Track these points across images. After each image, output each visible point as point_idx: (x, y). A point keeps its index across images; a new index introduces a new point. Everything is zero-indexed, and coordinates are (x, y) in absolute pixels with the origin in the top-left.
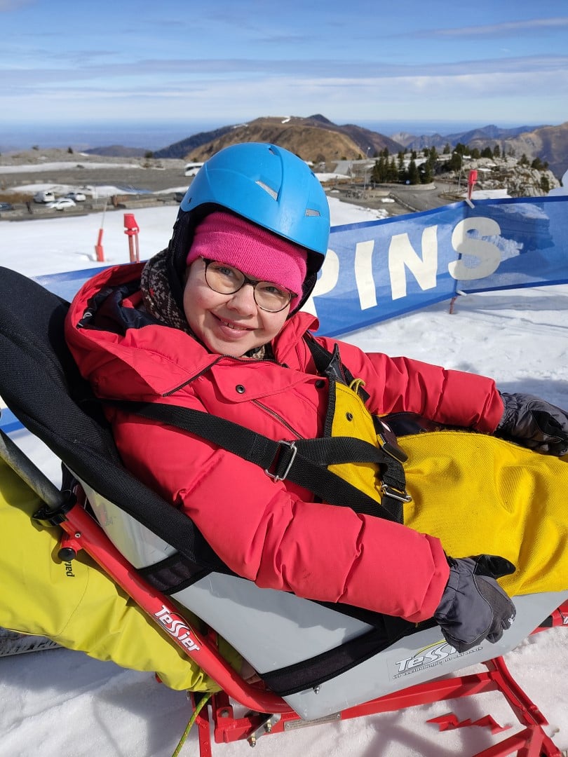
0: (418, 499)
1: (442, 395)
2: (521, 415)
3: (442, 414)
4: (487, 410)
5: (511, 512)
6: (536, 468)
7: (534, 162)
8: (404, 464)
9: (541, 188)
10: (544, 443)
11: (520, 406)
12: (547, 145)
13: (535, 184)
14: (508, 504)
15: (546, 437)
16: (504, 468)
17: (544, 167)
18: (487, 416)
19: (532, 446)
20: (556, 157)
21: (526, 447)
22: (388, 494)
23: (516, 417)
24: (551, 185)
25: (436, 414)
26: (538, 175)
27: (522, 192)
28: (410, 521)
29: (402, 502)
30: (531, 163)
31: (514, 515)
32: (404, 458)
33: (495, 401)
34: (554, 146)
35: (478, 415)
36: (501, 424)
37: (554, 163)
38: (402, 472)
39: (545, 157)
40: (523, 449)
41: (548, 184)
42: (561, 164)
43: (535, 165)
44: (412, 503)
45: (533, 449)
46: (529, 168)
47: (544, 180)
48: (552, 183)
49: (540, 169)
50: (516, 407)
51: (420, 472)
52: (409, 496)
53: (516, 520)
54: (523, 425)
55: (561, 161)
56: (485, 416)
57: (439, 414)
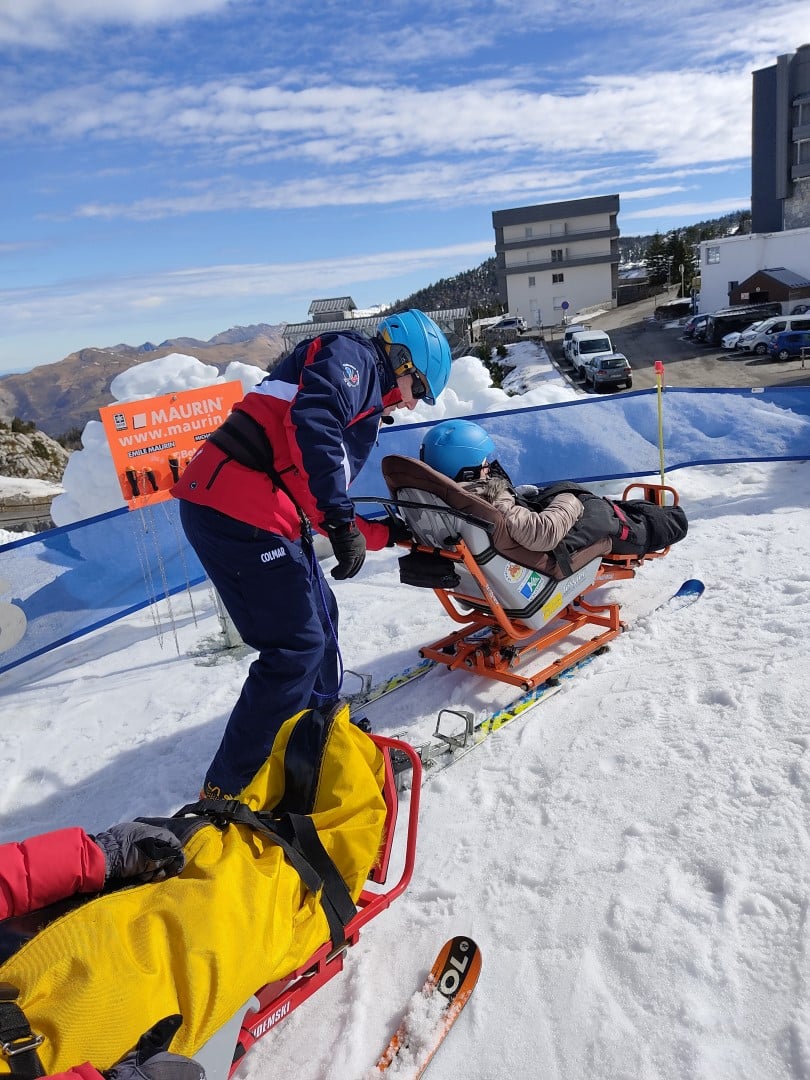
0: (52, 1032)
1: (28, 878)
2: (125, 854)
3: (37, 899)
4: (87, 866)
5: (154, 971)
6: (159, 907)
7: (14, 424)
8: (17, 1002)
9: (38, 455)
10: (159, 870)
11: (120, 844)
12: (22, 398)
13: (27, 452)
14: (148, 966)
15: (158, 864)
16: (130, 926)
17: (30, 428)
18: (90, 872)
19: (149, 878)
20: (41, 412)
21: (143, 883)
22: (13, 1053)
23: (122, 858)
24: (48, 449)
25: (30, 902)
26: (26, 440)
27: (14, 468)
28: (52, 1064)
29: (34, 1049)
30: (10, 426)
31: (158, 973)
32: (15, 994)
33: (92, 852)
34: (31, 399)
35: (79, 877)
36: (108, 873)
37: (42, 419)
38: (19, 1012)
39: (25, 414)
40: (140, 888)
41: (45, 449)
42: (50, 419)
43: (17, 428)
44: (47, 1041)
45: (150, 881)
46: (10, 433)
47: (37, 444)
48: (50, 445)
49: (25, 431)
50: (117, 846)
51: (41, 996)
52: (39, 1035)
53: (162, 976)
54: (131, 862)
55: (50, 415)
56: (87, 874)
57: (33, 900)
